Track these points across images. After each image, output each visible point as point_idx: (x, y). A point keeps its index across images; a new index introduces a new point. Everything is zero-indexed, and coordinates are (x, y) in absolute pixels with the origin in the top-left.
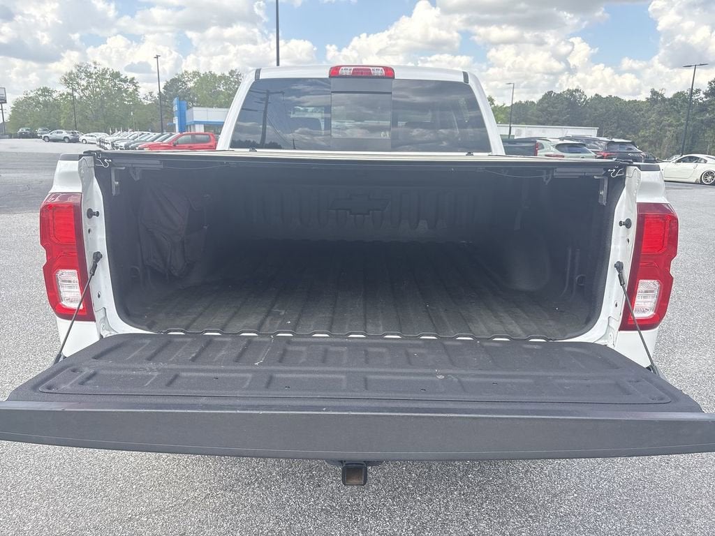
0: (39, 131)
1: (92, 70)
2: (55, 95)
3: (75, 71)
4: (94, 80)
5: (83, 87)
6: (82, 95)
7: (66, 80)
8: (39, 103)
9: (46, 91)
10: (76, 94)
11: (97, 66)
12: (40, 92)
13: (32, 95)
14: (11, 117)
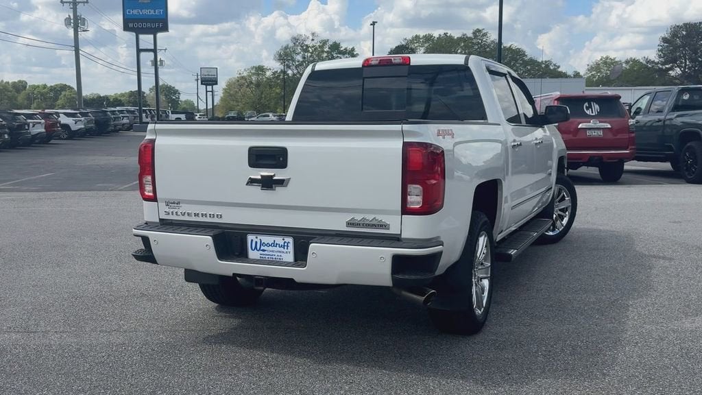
0: (248, 113)
1: (308, 42)
2: (268, 74)
3: (291, 45)
4: (309, 54)
5: (297, 63)
6: (295, 71)
7: (280, 55)
8: (251, 83)
9: (260, 70)
10: (290, 72)
11: (315, 39)
12: (253, 71)
13: (245, 74)
14: (222, 100)
